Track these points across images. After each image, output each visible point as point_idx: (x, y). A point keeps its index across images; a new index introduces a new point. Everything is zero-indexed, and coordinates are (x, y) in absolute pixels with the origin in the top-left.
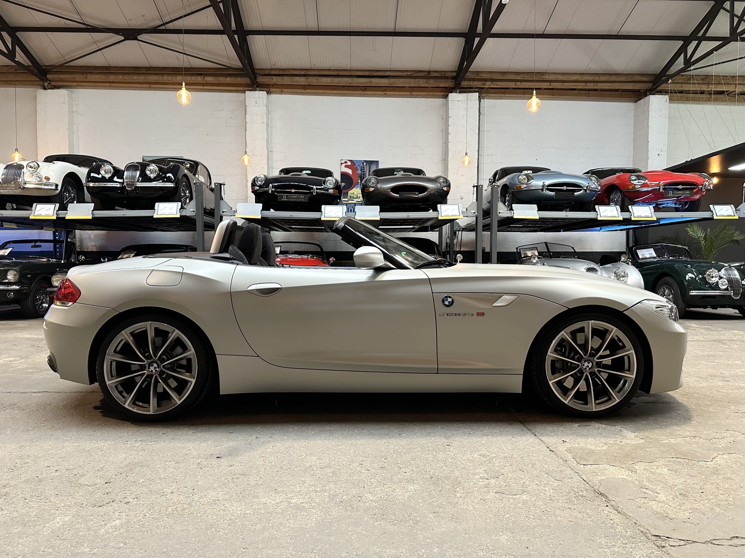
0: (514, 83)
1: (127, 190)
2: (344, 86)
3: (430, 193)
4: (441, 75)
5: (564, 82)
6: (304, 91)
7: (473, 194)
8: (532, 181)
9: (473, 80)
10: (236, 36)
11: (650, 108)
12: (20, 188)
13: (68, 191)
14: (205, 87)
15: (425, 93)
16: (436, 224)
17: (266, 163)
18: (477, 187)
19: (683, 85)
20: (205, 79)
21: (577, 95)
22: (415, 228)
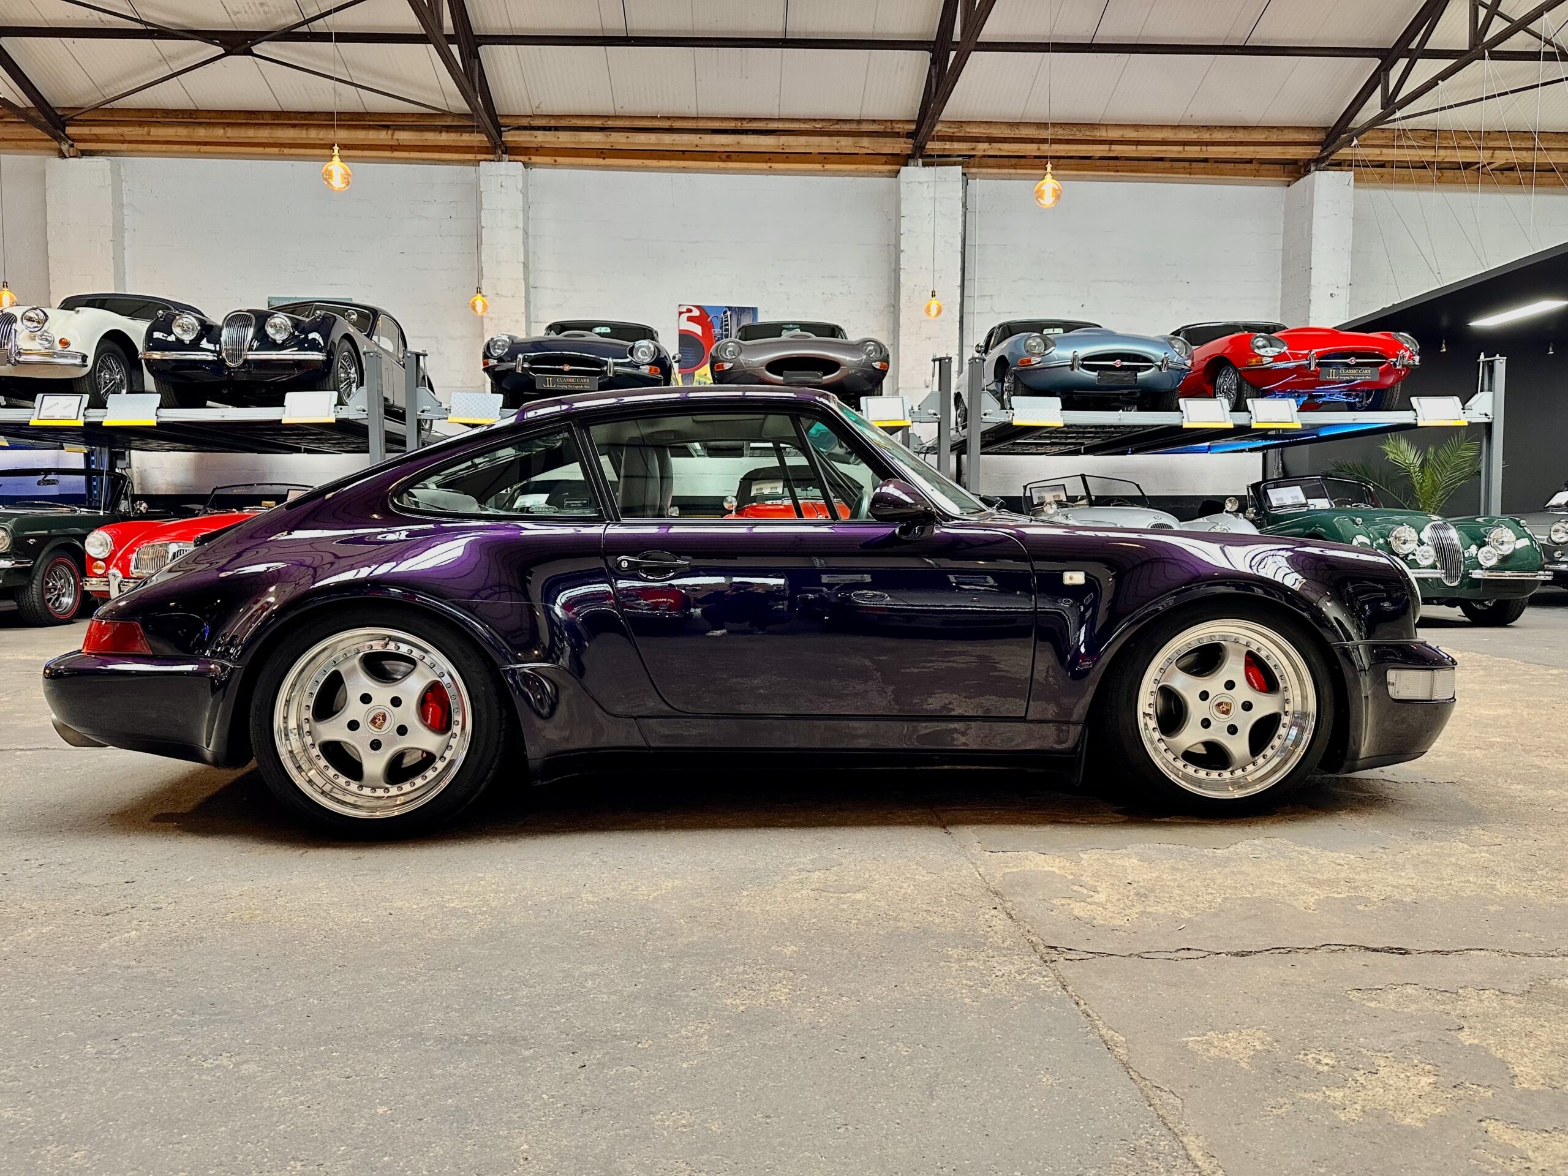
1: (229, 368)
2: (684, 152)
3: (846, 374)
4: (885, 130)
5: (1138, 143)
6: (600, 161)
7: (933, 376)
8: (1052, 348)
9: (951, 139)
11: (1316, 198)
12: (9, 362)
13: (109, 368)
14: (397, 154)
15: (853, 167)
17: (524, 311)
18: (940, 360)
19: (1385, 151)
20: (395, 137)
21: (1164, 171)
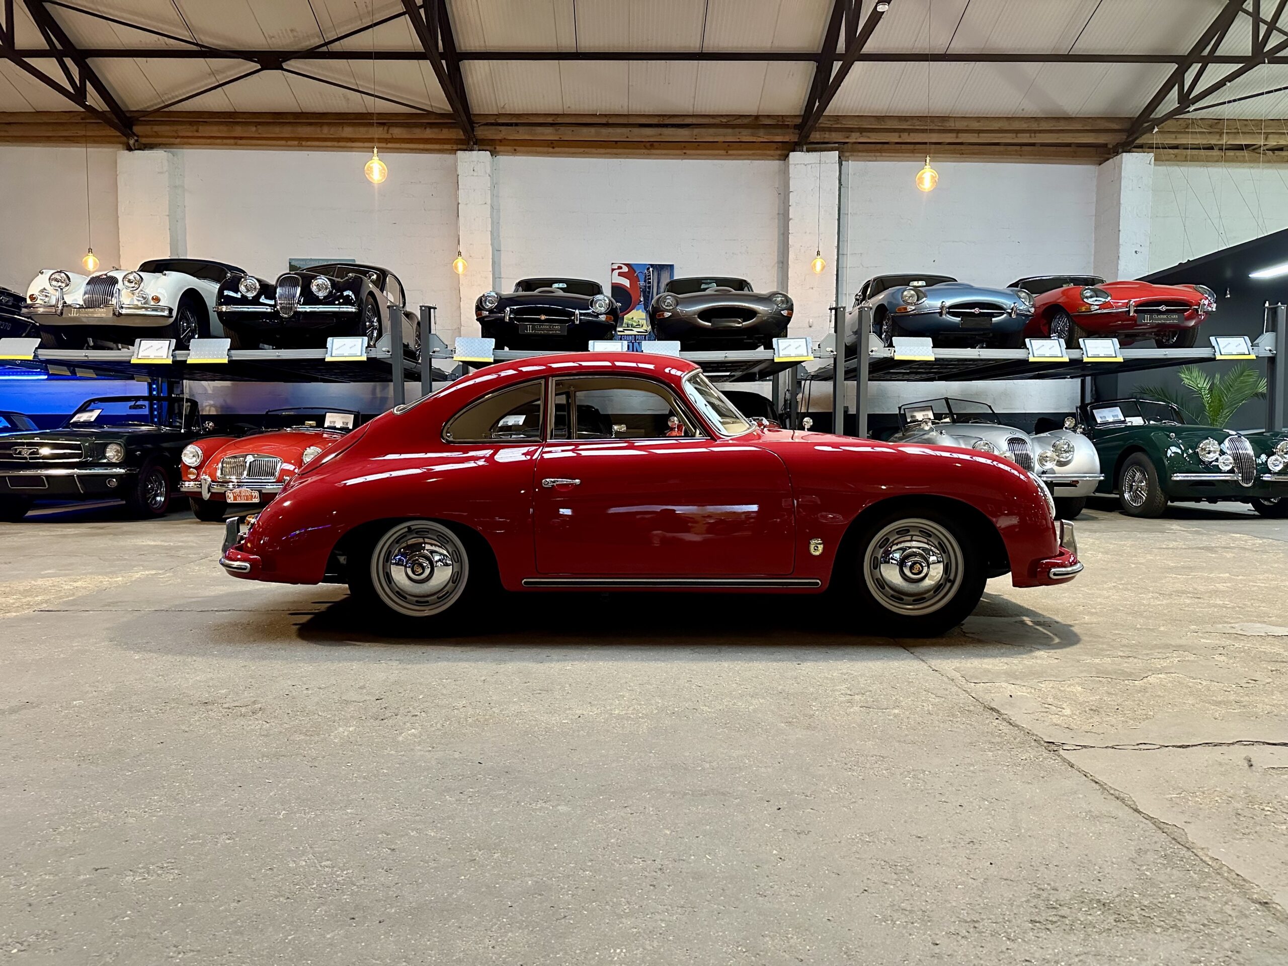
0: (897, 134)
1: (282, 317)
2: (616, 142)
3: (759, 320)
4: (778, 123)
5: (979, 132)
6: (551, 150)
7: (830, 321)
8: (924, 299)
9: (830, 130)
10: (444, 62)
11: (1122, 174)
12: (114, 314)
13: (186, 319)
14: (390, 145)
15: (751, 152)
16: (768, 370)
17: (490, 269)
18: (836, 309)
19: (1179, 136)
20: (391, 132)
21: (1001, 153)
22: (734, 376)
